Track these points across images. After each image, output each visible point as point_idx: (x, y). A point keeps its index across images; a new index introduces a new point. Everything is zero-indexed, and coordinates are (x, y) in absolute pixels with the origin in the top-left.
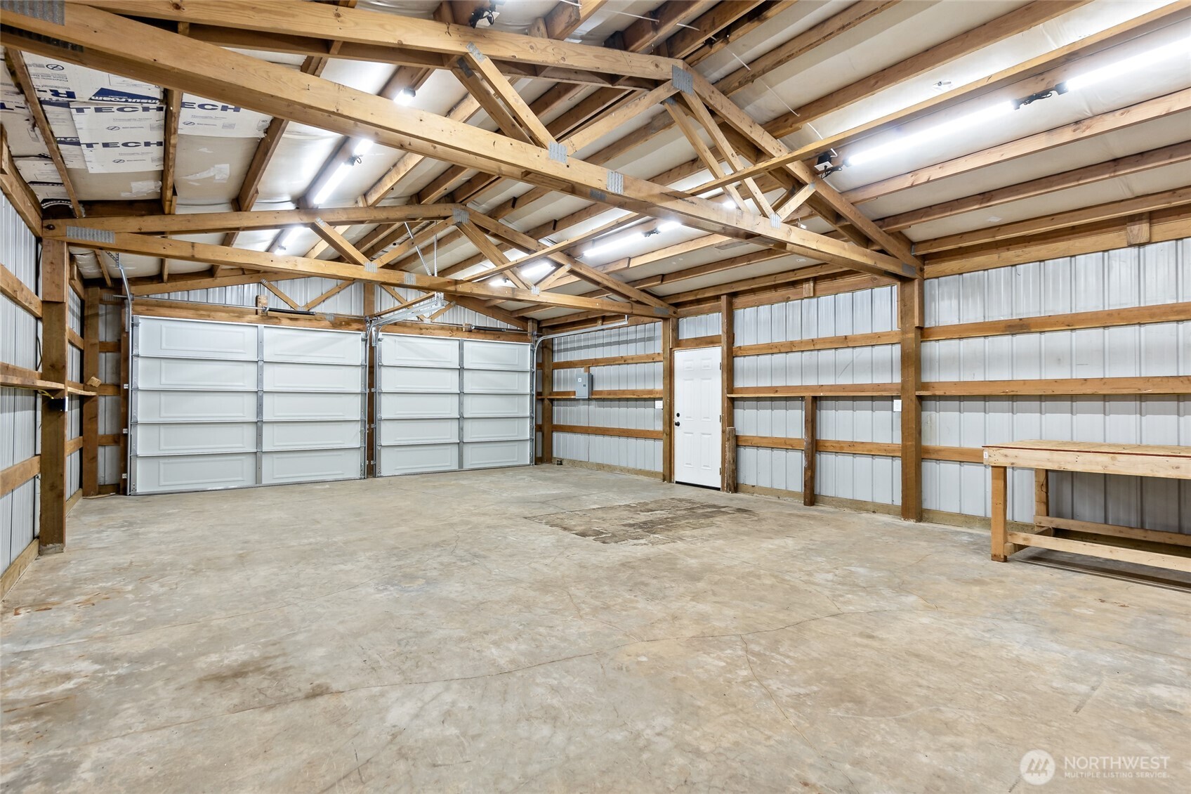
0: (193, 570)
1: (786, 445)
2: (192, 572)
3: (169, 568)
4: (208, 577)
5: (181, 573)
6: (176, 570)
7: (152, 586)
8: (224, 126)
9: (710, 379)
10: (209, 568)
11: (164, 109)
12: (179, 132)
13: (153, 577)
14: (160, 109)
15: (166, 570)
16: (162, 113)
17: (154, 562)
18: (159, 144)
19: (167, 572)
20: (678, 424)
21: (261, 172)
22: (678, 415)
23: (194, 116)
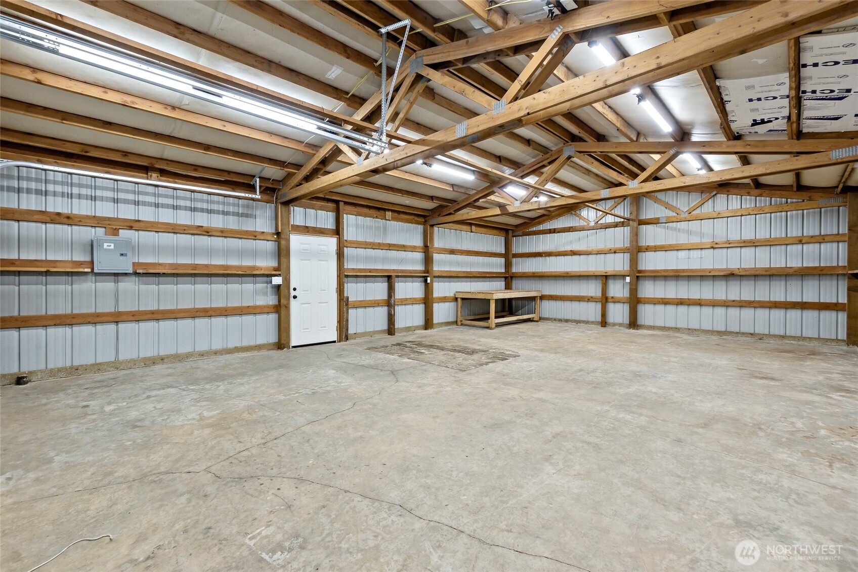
0: (760, 429)
1: (374, 304)
2: (763, 427)
3: (784, 440)
4: (751, 418)
5: (773, 429)
6: (777, 435)
7: (802, 426)
8: (753, 87)
9: (326, 261)
10: (745, 425)
11: (801, 92)
12: (787, 74)
13: (802, 435)
14: (804, 92)
15: (787, 438)
16: (802, 88)
17: (800, 454)
18: (805, 66)
19: (787, 435)
20: (295, 297)
21: (703, 75)
22: (295, 289)
23: (778, 90)
